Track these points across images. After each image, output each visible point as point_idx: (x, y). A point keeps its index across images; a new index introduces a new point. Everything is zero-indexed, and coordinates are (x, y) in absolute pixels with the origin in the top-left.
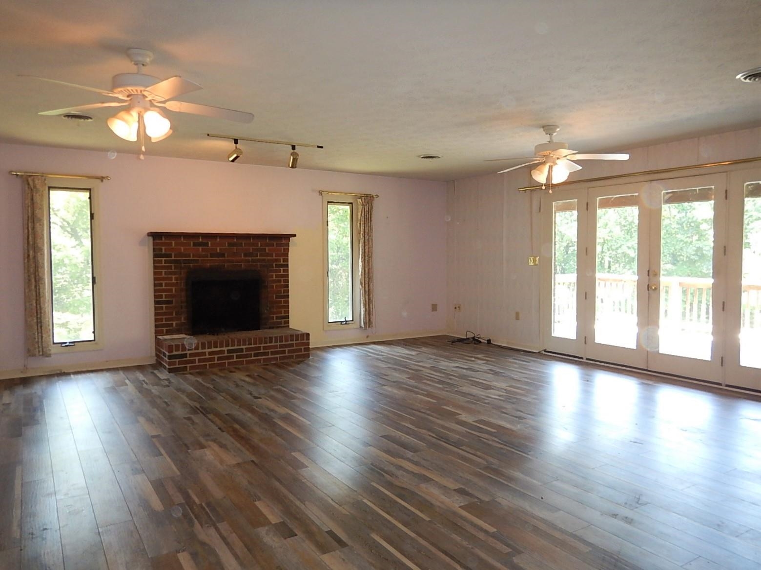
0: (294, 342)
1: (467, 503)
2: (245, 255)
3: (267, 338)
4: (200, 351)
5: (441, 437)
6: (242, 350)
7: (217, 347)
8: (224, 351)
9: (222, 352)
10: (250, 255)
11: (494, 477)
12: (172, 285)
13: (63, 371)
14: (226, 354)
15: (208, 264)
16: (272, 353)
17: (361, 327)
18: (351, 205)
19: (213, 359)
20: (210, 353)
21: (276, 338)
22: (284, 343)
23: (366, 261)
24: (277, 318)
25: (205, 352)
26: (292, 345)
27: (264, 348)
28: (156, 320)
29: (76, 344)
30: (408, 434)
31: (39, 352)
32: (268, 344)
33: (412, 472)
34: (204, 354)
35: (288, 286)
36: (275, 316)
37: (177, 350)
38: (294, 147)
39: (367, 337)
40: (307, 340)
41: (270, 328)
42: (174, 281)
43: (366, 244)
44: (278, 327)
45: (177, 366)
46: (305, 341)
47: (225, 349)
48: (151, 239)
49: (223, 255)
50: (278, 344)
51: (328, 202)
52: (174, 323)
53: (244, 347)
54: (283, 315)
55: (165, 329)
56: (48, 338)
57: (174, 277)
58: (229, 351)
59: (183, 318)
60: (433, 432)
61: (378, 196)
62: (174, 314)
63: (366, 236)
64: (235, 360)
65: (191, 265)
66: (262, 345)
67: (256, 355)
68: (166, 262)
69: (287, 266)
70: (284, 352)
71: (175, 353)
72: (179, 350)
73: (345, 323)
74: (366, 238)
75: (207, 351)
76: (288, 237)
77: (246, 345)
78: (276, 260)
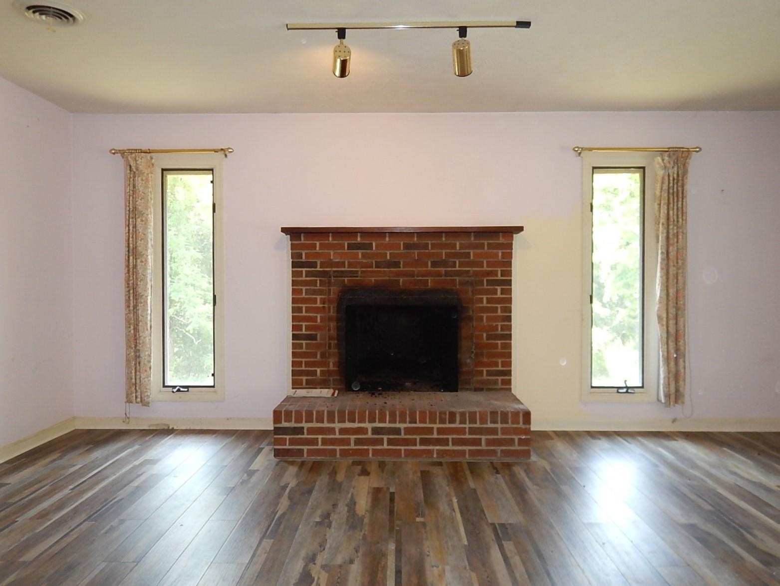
0: (499, 425)
2: (434, 264)
3: (445, 414)
4: (326, 425)
6: (397, 431)
7: (354, 421)
8: (367, 429)
9: (363, 431)
10: (444, 263)
12: (317, 310)
13: (170, 428)
14: (370, 435)
15: (373, 279)
16: (456, 442)
17: (659, 400)
18: (642, 170)
19: (347, 442)
20: (343, 431)
22: (478, 425)
23: (671, 277)
24: (490, 373)
25: (334, 428)
26: (494, 431)
27: (440, 431)
28: (294, 364)
29: (190, 389)
31: (136, 397)
32: (448, 425)
34: (332, 431)
35: (509, 319)
36: (485, 370)
37: (288, 420)
38: (463, 31)
39: (674, 421)
40: (524, 423)
41: (476, 390)
42: (319, 305)
43: (671, 242)
44: (489, 390)
45: (287, 447)
46: (521, 425)
47: (368, 426)
48: (286, 238)
49: (396, 264)
50: (467, 426)
51: (594, 168)
52: (318, 370)
53: (402, 426)
54: (500, 368)
55: (304, 378)
57: (319, 297)
58: (376, 431)
59: (331, 364)
61: (701, 149)
62: (319, 356)
63: (671, 227)
64: (385, 446)
65: (346, 279)
66: (435, 426)
67: (424, 442)
68: (308, 274)
69: (509, 282)
70: (478, 442)
71: (285, 424)
72: (290, 421)
73: (625, 390)
74: (671, 231)
75: (337, 426)
76: (512, 231)
77: (405, 422)
78: (489, 273)
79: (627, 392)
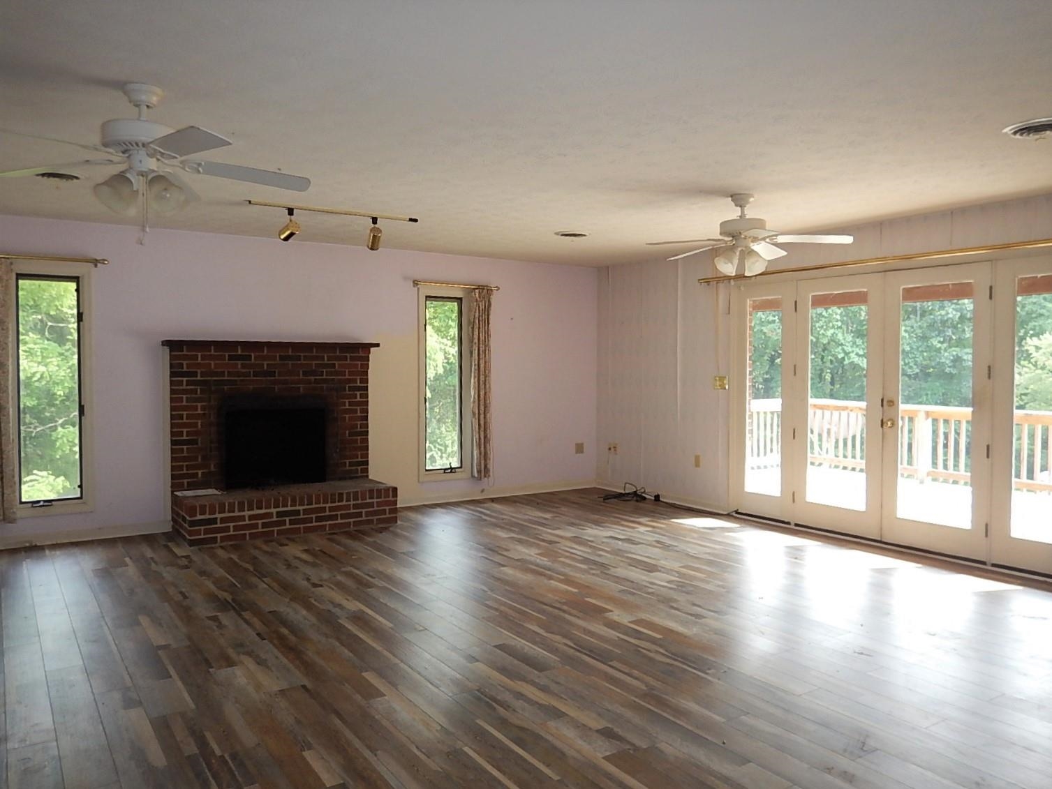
0: (375, 500)
1: (614, 752)
2: (305, 374)
3: (335, 495)
4: (237, 514)
5: (581, 647)
6: (298, 512)
7: (261, 508)
8: (272, 513)
9: (269, 515)
10: (314, 373)
11: (656, 710)
12: (198, 417)
13: (34, 544)
14: (275, 519)
15: (251, 387)
16: (343, 517)
17: (473, 476)
18: (459, 301)
19: (255, 526)
20: (251, 518)
21: (348, 494)
22: (360, 502)
23: (481, 382)
24: (351, 464)
25: (244, 516)
26: (371, 505)
27: (331, 509)
28: (173, 468)
29: (53, 503)
30: (535, 643)
32: (337, 504)
33: (537, 703)
34: (243, 518)
35: (366, 418)
36: (347, 461)
37: (203, 513)
38: (375, 220)
39: (483, 491)
40: (393, 497)
41: (340, 479)
42: (199, 411)
43: (481, 357)
44: (351, 478)
45: (202, 536)
46: (391, 499)
47: (274, 511)
48: (167, 349)
49: (272, 374)
50: (352, 503)
51: (427, 297)
52: (200, 472)
53: (301, 508)
54: (360, 459)
55: (185, 481)
56: (11, 495)
57: (199, 405)
58: (279, 514)
59: (212, 466)
60: (571, 639)
61: (499, 288)
62: (200, 459)
63: (481, 345)
64: (288, 526)
65: (226, 387)
66: (327, 505)
67: (319, 519)
68: (188, 383)
69: (366, 388)
70: (360, 515)
71: (199, 517)
72: (204, 514)
73: (449, 471)
74: (481, 349)
75: (247, 513)
76: (368, 347)
77: (304, 505)
78: (349, 381)
79: (451, 472)
